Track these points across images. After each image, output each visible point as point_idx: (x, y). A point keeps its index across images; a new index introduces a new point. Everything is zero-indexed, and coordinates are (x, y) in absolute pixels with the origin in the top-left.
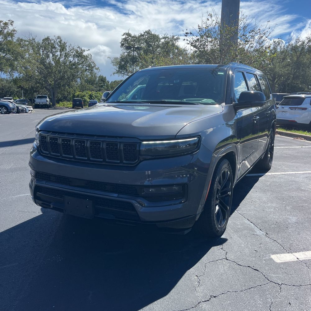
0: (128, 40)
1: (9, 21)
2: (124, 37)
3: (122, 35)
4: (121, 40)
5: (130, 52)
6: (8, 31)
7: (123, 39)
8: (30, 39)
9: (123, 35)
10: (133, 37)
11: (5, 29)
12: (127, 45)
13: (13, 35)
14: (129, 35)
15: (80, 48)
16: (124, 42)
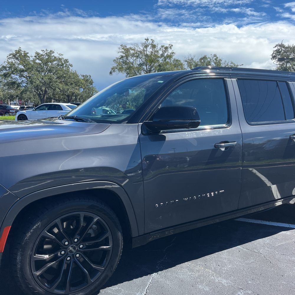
0: (281, 51)
1: (169, 45)
2: (276, 48)
3: (274, 47)
4: (273, 52)
5: (283, 63)
6: (167, 54)
7: (275, 51)
8: (189, 60)
9: (276, 47)
10: (287, 48)
11: (166, 52)
12: (279, 57)
13: (171, 57)
14: (282, 46)
15: (233, 64)
16: (276, 54)
